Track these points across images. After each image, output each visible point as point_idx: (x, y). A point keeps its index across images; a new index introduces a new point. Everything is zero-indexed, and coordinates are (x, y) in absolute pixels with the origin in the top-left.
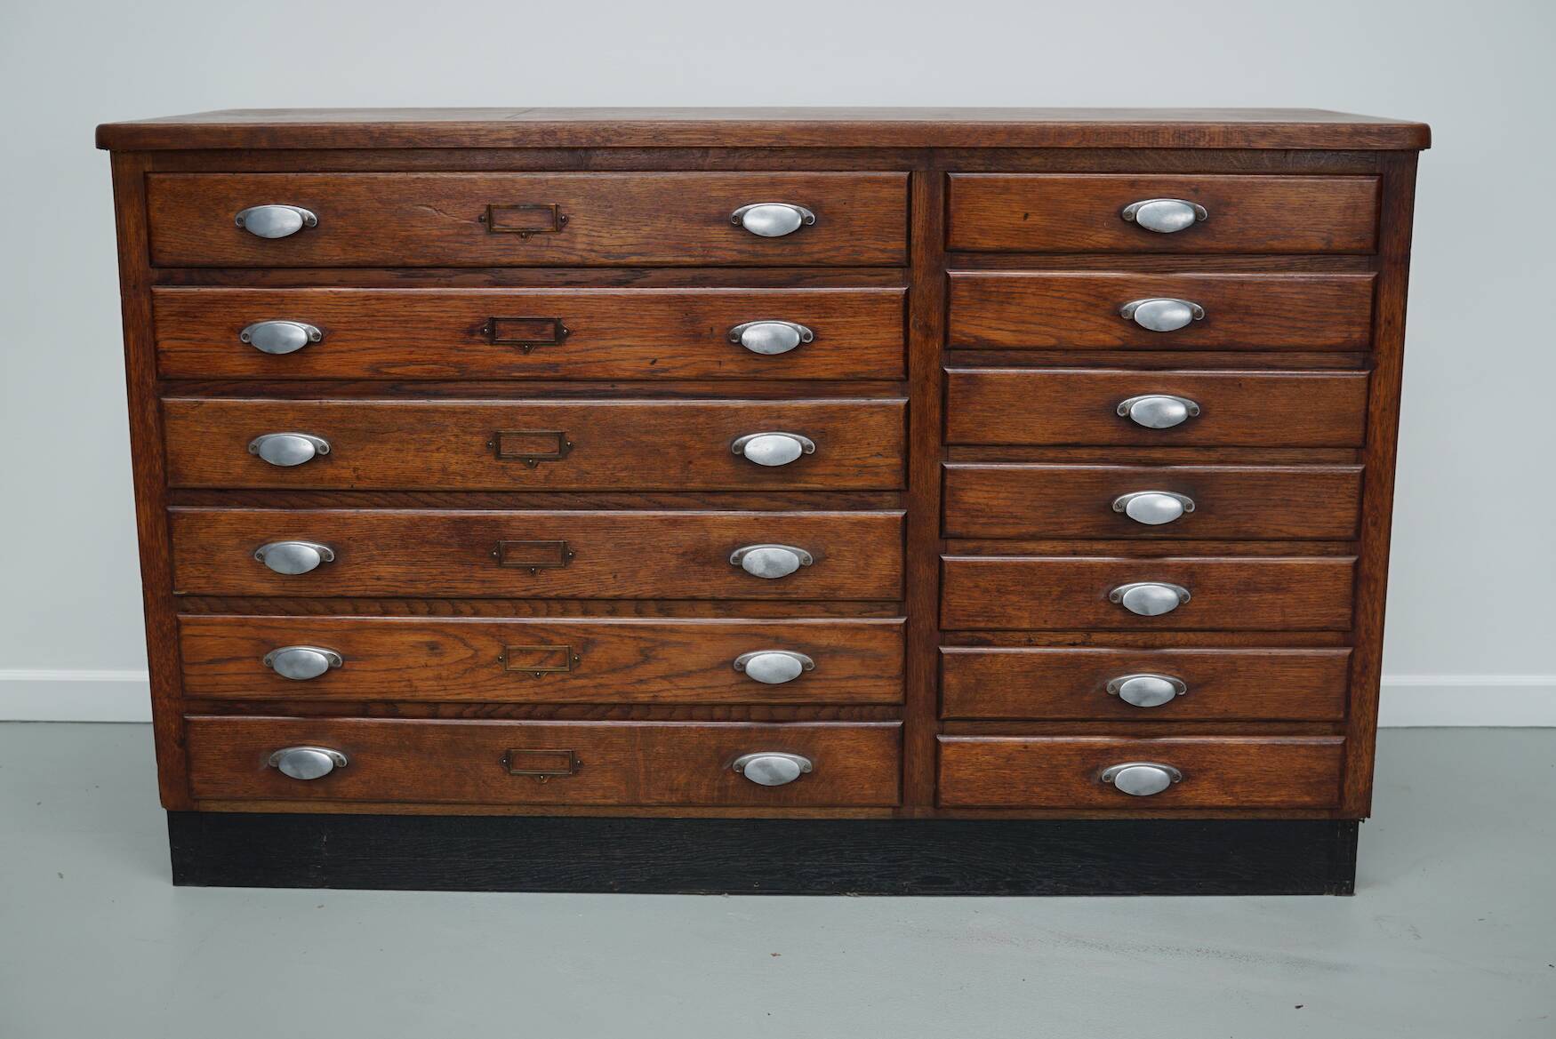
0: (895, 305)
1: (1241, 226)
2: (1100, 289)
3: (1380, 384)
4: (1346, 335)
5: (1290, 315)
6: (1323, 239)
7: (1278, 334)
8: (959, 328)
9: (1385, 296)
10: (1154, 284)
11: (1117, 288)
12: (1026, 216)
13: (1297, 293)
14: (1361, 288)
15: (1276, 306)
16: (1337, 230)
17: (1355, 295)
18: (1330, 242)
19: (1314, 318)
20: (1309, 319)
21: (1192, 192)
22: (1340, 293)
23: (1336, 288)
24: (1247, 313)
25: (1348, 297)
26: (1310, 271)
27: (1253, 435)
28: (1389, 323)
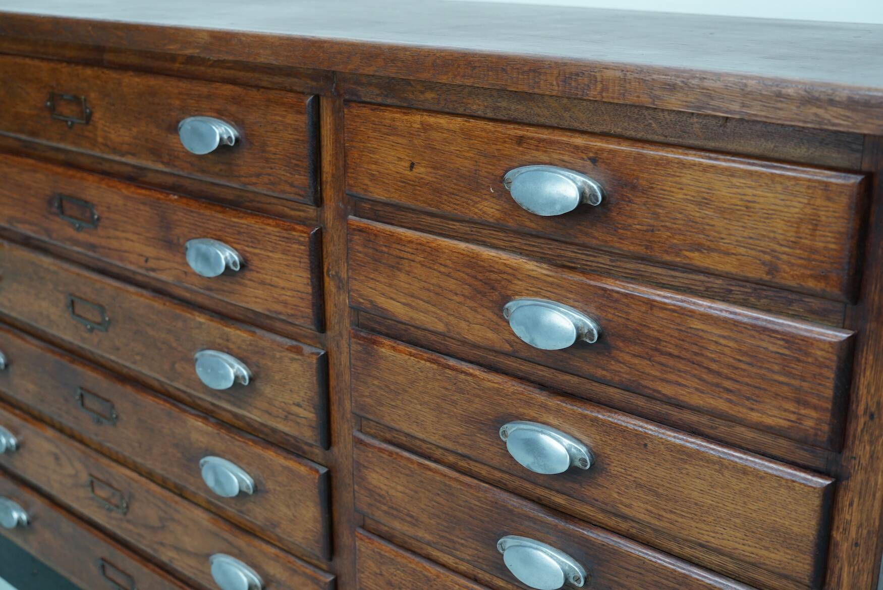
0: (303, 247)
1: (651, 222)
2: (487, 274)
3: (851, 504)
4: (793, 417)
5: (714, 366)
6: (764, 263)
7: (697, 389)
8: (356, 287)
9: (868, 373)
10: (545, 281)
11: (505, 276)
12: (412, 166)
13: (724, 337)
14: (819, 353)
15: (695, 349)
16: (784, 253)
17: (810, 360)
18: (773, 269)
19: (747, 380)
20: (741, 379)
21: (589, 162)
22: (787, 352)
23: (782, 343)
24: (657, 350)
25: (799, 361)
26: (754, 307)
27: (660, 518)
28: (872, 417)
